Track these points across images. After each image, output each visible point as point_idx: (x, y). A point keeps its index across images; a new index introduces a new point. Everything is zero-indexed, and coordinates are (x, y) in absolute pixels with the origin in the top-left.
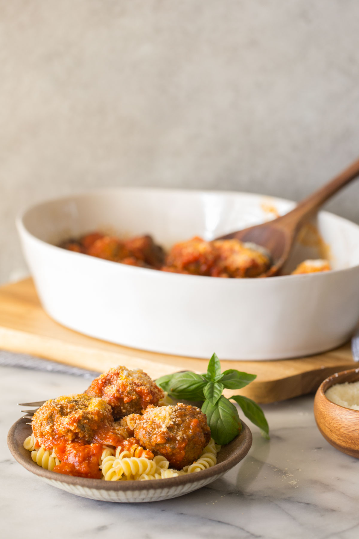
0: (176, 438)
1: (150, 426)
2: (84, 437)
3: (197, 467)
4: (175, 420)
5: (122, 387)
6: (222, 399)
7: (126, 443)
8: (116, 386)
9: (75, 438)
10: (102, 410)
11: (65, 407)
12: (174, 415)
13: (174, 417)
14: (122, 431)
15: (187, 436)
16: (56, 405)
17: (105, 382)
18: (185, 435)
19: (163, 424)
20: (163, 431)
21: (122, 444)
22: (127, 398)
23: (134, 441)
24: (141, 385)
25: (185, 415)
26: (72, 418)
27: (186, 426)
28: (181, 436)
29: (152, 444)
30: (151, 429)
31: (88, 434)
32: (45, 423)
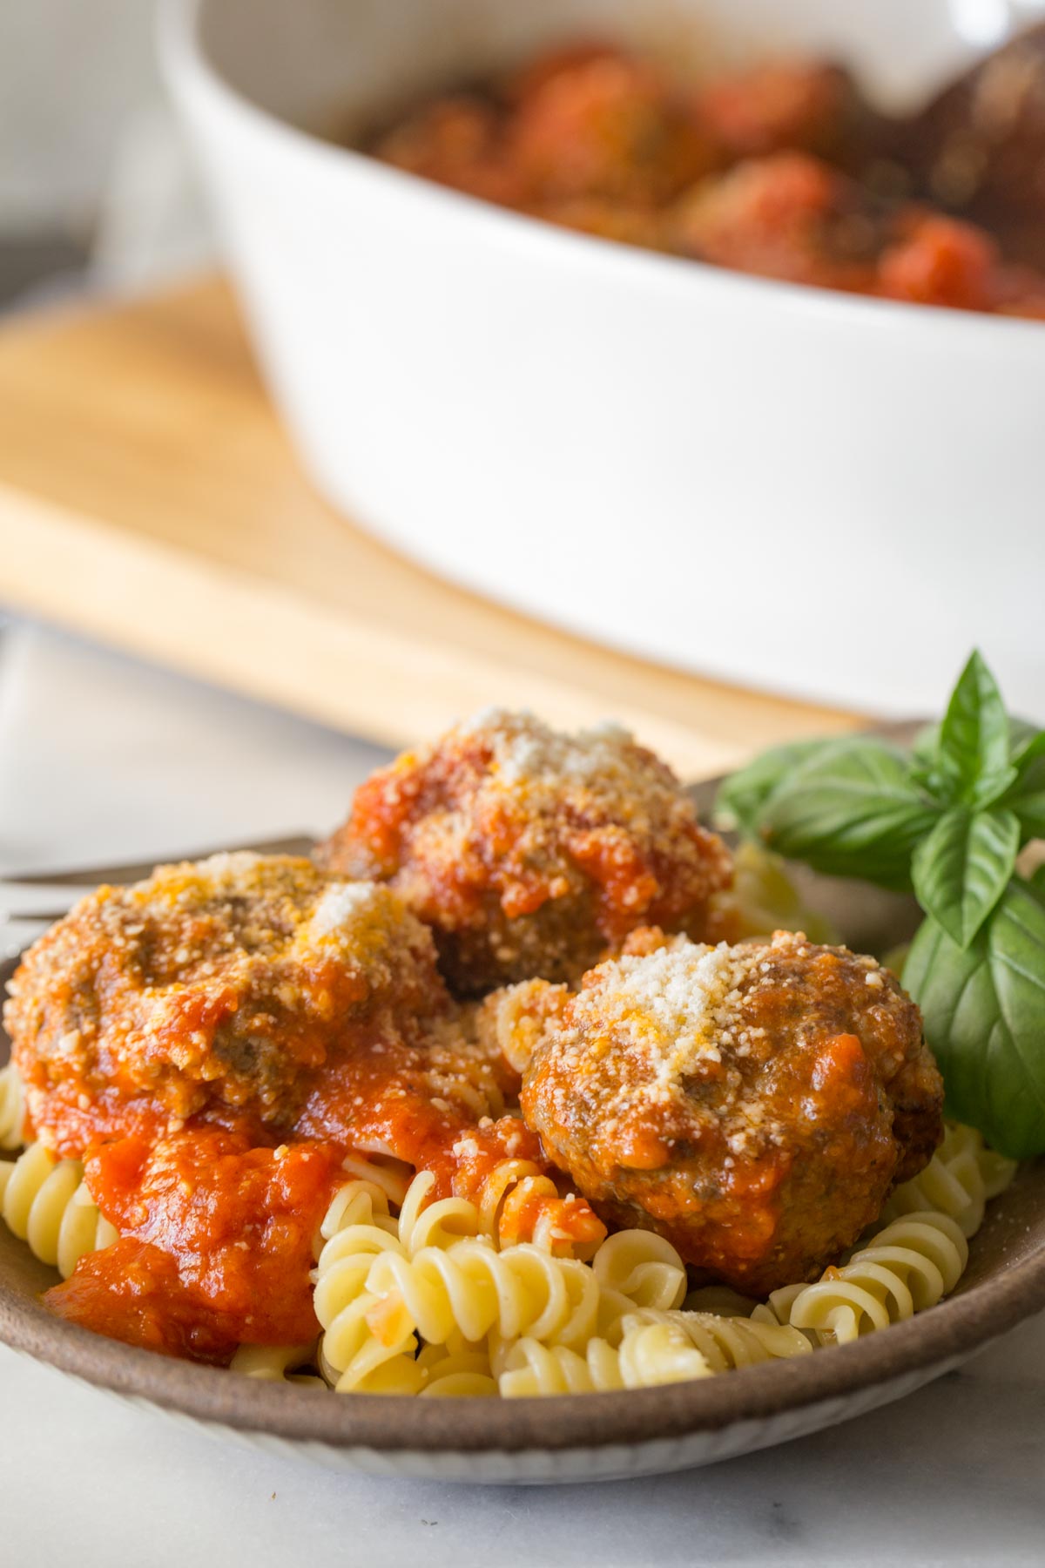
0: (726, 1143)
1: (594, 1066)
2: (253, 1102)
3: (838, 1301)
4: (735, 1037)
5: (495, 829)
6: (1008, 911)
7: (464, 1149)
8: (469, 823)
9: (207, 1108)
10: (359, 958)
11: (168, 934)
12: (731, 1009)
13: (731, 1018)
14: (462, 1078)
15: (789, 1131)
16: (125, 922)
17: (417, 798)
18: (775, 1126)
19: (665, 1056)
20: (653, 1100)
21: (446, 1153)
22: (518, 893)
23: (512, 1142)
24: (603, 821)
25: (795, 1010)
26: (187, 1006)
27: (789, 1074)
28: (752, 1131)
29: (597, 1164)
30: (595, 1086)
31: (272, 1089)
32: (56, 1016)
